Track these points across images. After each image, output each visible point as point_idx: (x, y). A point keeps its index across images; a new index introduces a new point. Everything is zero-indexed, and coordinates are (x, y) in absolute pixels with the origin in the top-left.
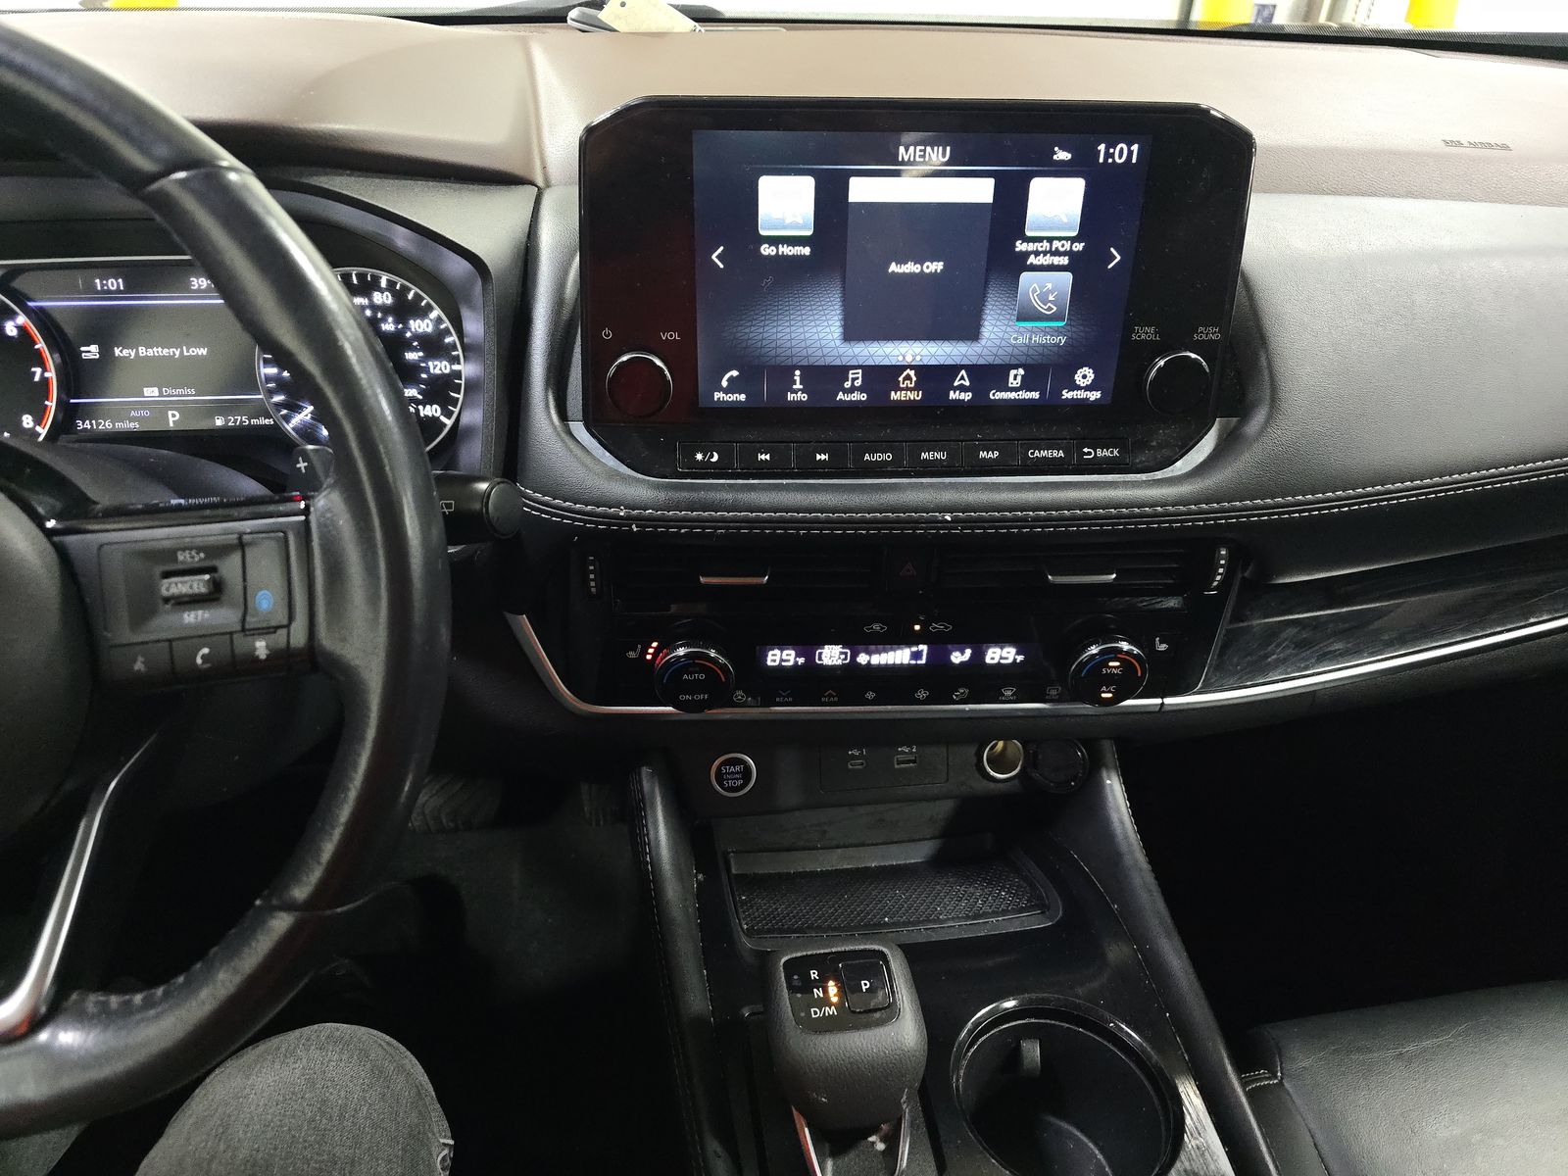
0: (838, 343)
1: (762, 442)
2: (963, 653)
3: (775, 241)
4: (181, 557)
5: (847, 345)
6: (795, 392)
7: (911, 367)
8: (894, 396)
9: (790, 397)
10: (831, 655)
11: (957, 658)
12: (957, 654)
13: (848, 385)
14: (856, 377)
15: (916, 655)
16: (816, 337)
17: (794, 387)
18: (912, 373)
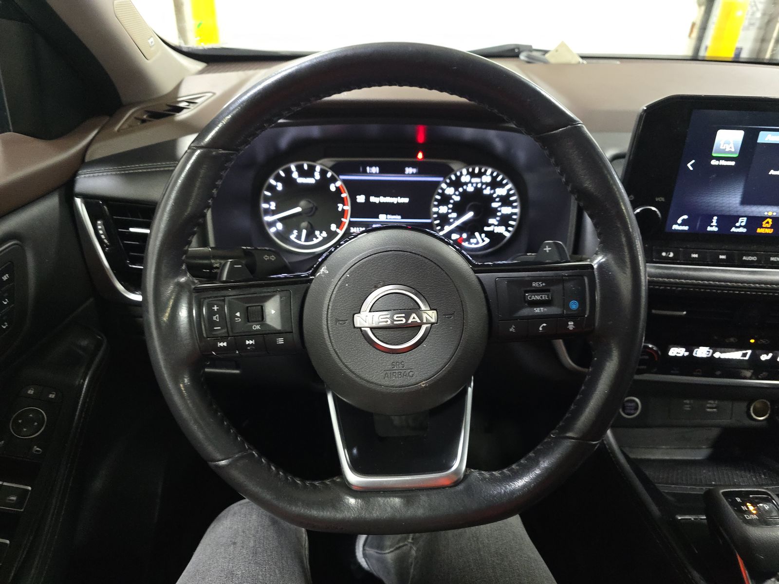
0: (738, 205)
1: (694, 249)
2: (768, 355)
3: (718, 159)
4: (534, 284)
5: (742, 206)
6: (712, 226)
7: (770, 218)
8: (759, 230)
9: (709, 229)
10: (702, 352)
11: (764, 357)
12: (765, 355)
13: (738, 224)
14: (743, 221)
15: (744, 355)
16: (728, 202)
17: (712, 224)
18: (770, 221)
